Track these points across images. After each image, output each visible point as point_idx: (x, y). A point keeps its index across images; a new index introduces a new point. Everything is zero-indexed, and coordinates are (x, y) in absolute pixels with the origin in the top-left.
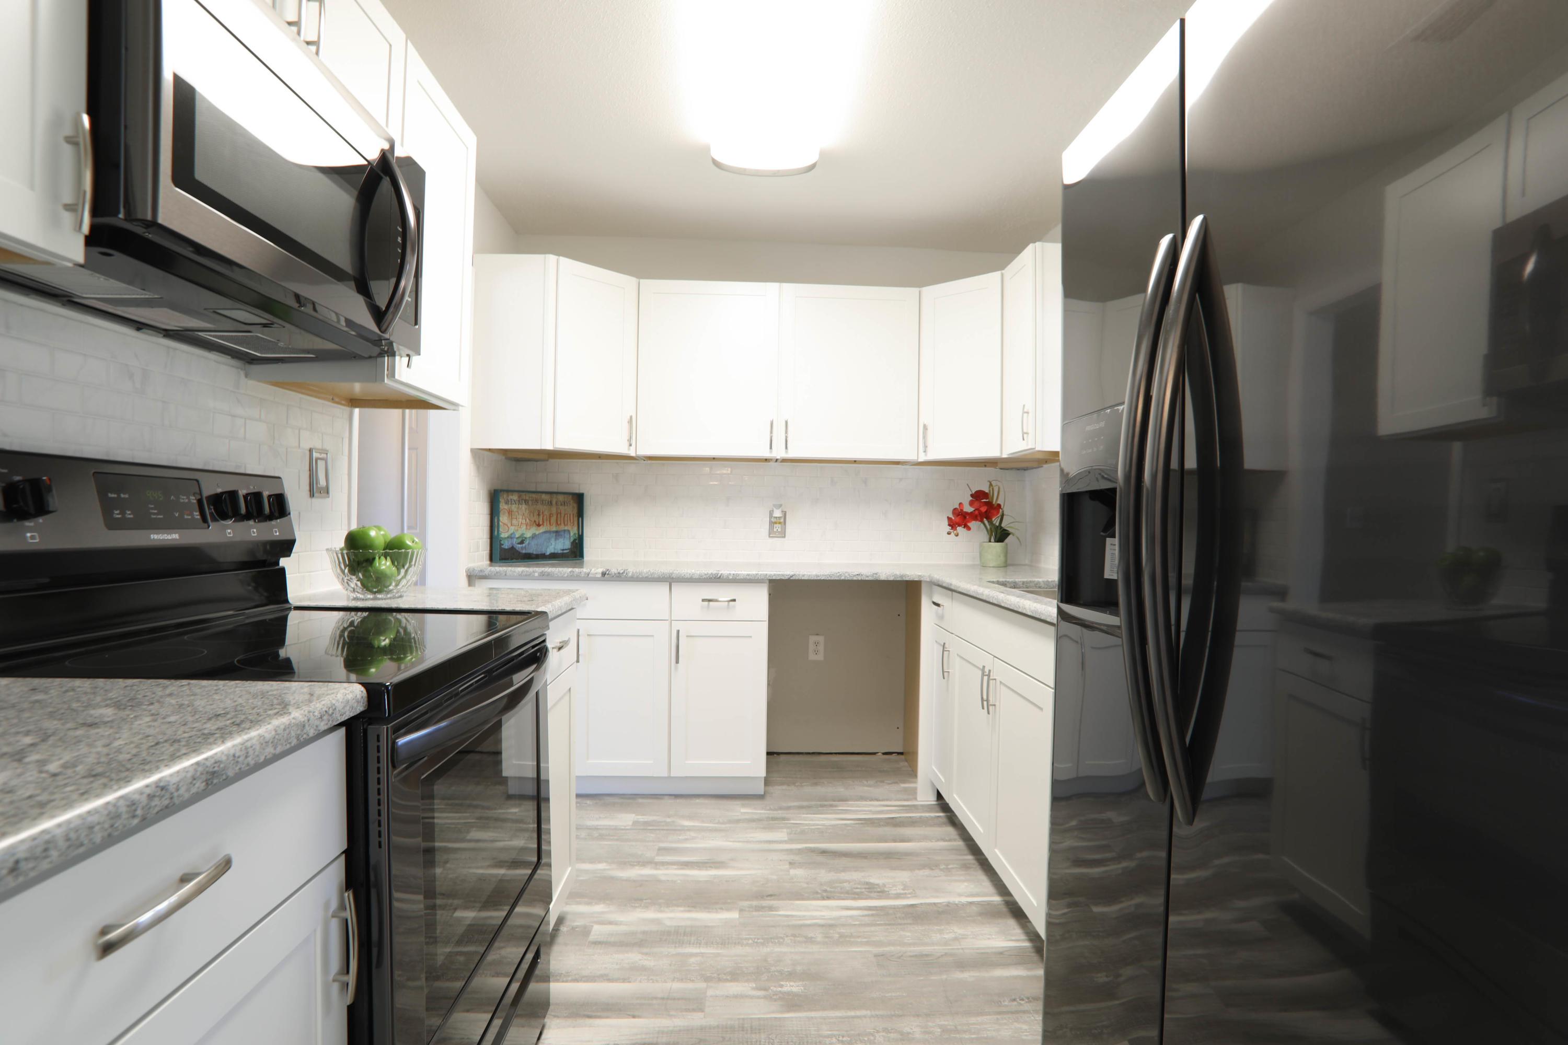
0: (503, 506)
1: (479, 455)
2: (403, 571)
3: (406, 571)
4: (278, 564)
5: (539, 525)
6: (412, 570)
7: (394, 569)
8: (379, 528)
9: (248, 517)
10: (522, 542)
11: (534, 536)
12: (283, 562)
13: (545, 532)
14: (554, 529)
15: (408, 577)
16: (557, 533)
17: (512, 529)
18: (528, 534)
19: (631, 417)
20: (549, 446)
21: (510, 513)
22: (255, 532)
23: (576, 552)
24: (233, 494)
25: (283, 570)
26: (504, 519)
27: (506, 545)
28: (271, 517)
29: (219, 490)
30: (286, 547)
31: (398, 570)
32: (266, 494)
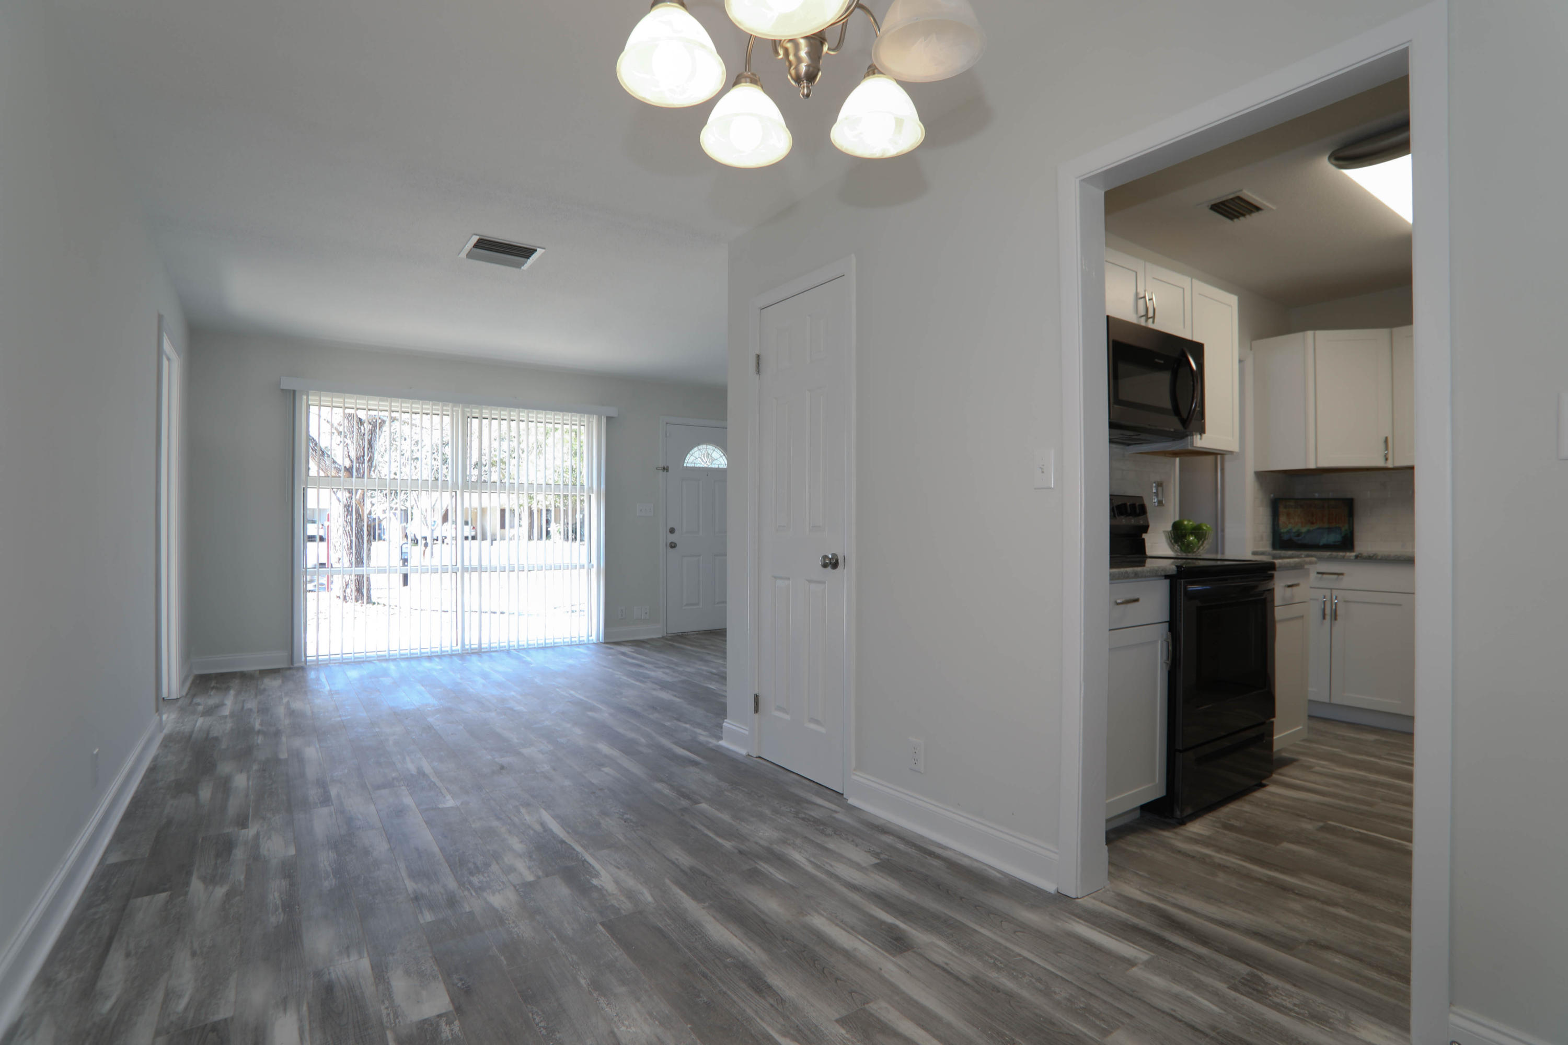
0: (1282, 509)
1: (1263, 477)
2: (1201, 542)
3: (1203, 542)
4: (1141, 537)
5: (1312, 523)
6: (1206, 542)
7: (1196, 540)
8: (1189, 521)
9: (1130, 515)
10: (1298, 536)
11: (1309, 532)
12: (1144, 536)
13: (1319, 528)
14: (1326, 525)
15: (1204, 545)
16: (1330, 530)
17: (1290, 526)
18: (1304, 530)
19: (1386, 439)
20: (1312, 465)
21: (1288, 515)
22: (1133, 521)
23: (1347, 543)
24: (1125, 505)
25: (1143, 540)
26: (1283, 519)
27: (1286, 537)
28: (1139, 515)
29: (1120, 503)
30: (1145, 529)
31: (1199, 542)
32: (1137, 504)
